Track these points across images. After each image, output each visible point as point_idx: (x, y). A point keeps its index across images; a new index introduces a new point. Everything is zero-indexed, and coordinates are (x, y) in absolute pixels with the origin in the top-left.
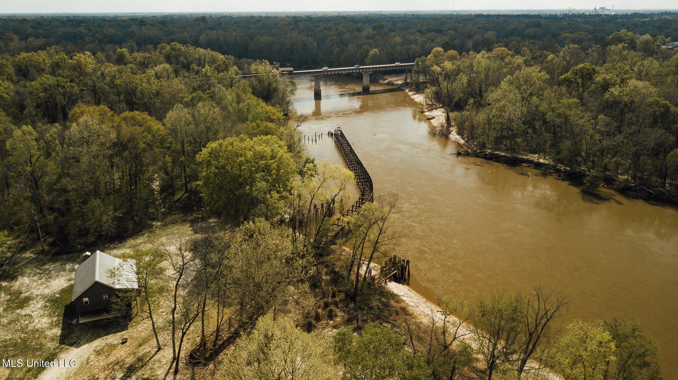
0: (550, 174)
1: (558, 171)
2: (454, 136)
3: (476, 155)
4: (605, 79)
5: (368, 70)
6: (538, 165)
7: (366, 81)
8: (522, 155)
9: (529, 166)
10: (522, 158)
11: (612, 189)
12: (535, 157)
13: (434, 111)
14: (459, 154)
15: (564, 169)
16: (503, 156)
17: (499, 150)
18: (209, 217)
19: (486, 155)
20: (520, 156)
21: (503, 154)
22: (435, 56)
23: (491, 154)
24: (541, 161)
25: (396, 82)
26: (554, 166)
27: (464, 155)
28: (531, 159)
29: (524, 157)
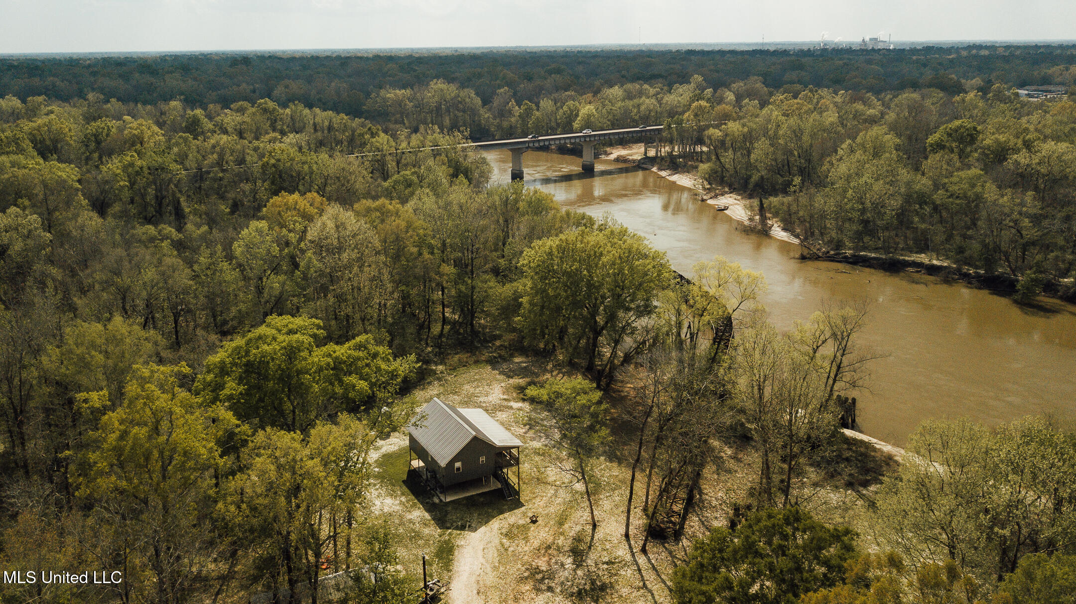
0: (954, 280)
1: (966, 276)
2: (778, 233)
3: (831, 259)
4: (997, 141)
5: (592, 139)
6: (932, 270)
7: (588, 156)
8: (902, 255)
9: (918, 272)
10: (904, 260)
11: (1053, 297)
12: (923, 258)
13: (720, 198)
14: (803, 258)
15: (975, 272)
16: (874, 258)
17: (865, 248)
18: (512, 356)
19: (846, 257)
20: (902, 258)
21: (873, 255)
22: (696, 115)
23: (854, 256)
24: (935, 262)
25: (630, 158)
26: (959, 270)
27: (810, 259)
28: (918, 260)
29: (907, 258)
